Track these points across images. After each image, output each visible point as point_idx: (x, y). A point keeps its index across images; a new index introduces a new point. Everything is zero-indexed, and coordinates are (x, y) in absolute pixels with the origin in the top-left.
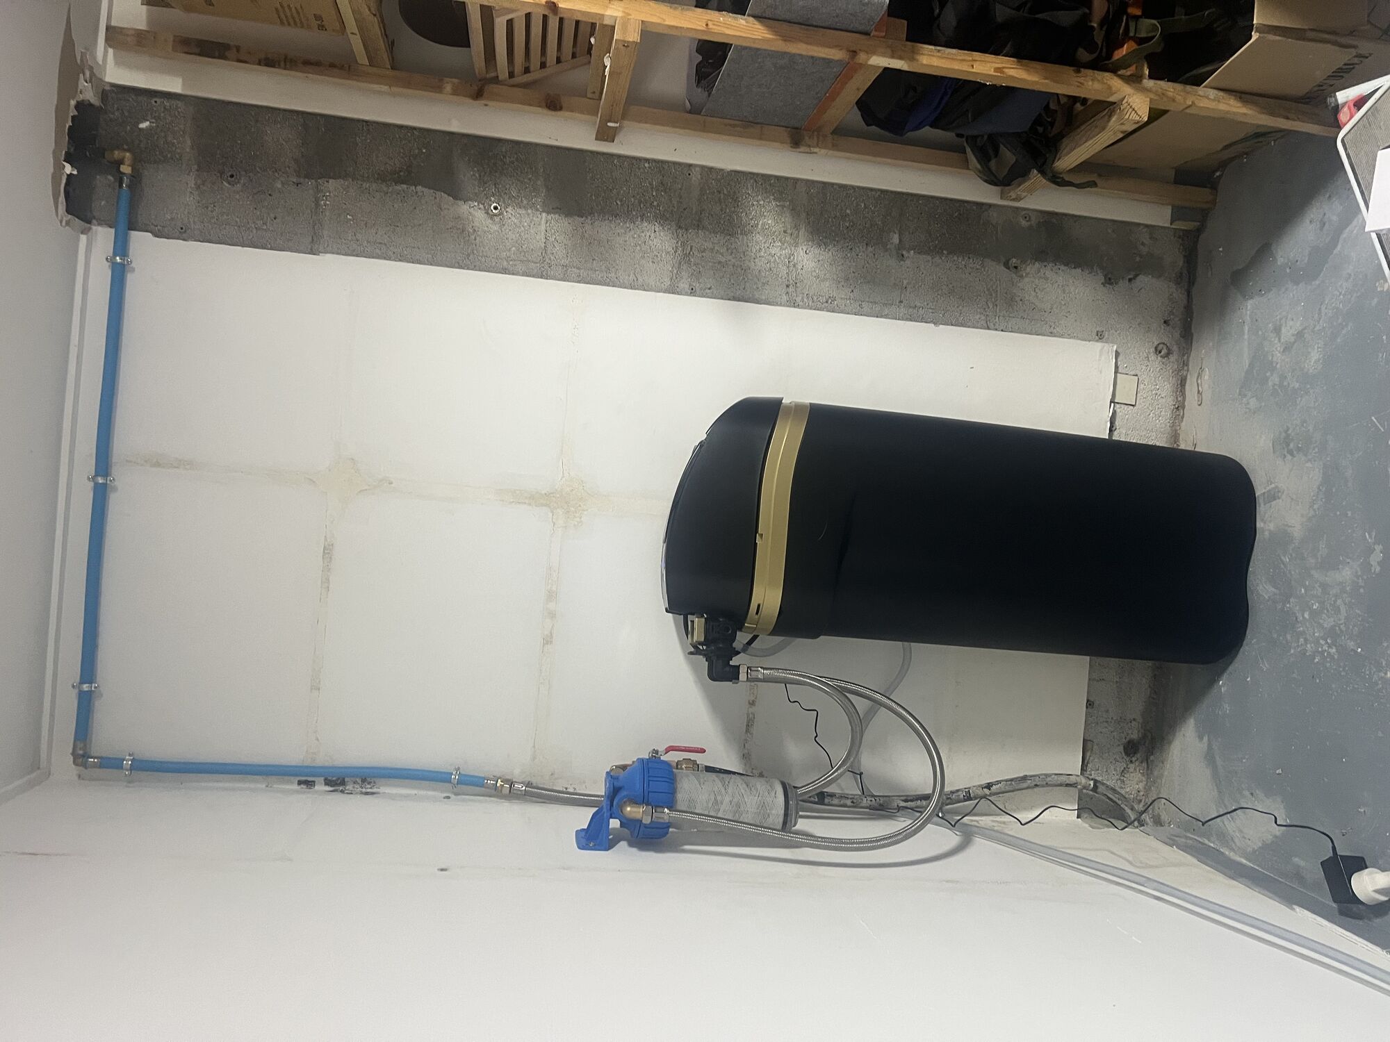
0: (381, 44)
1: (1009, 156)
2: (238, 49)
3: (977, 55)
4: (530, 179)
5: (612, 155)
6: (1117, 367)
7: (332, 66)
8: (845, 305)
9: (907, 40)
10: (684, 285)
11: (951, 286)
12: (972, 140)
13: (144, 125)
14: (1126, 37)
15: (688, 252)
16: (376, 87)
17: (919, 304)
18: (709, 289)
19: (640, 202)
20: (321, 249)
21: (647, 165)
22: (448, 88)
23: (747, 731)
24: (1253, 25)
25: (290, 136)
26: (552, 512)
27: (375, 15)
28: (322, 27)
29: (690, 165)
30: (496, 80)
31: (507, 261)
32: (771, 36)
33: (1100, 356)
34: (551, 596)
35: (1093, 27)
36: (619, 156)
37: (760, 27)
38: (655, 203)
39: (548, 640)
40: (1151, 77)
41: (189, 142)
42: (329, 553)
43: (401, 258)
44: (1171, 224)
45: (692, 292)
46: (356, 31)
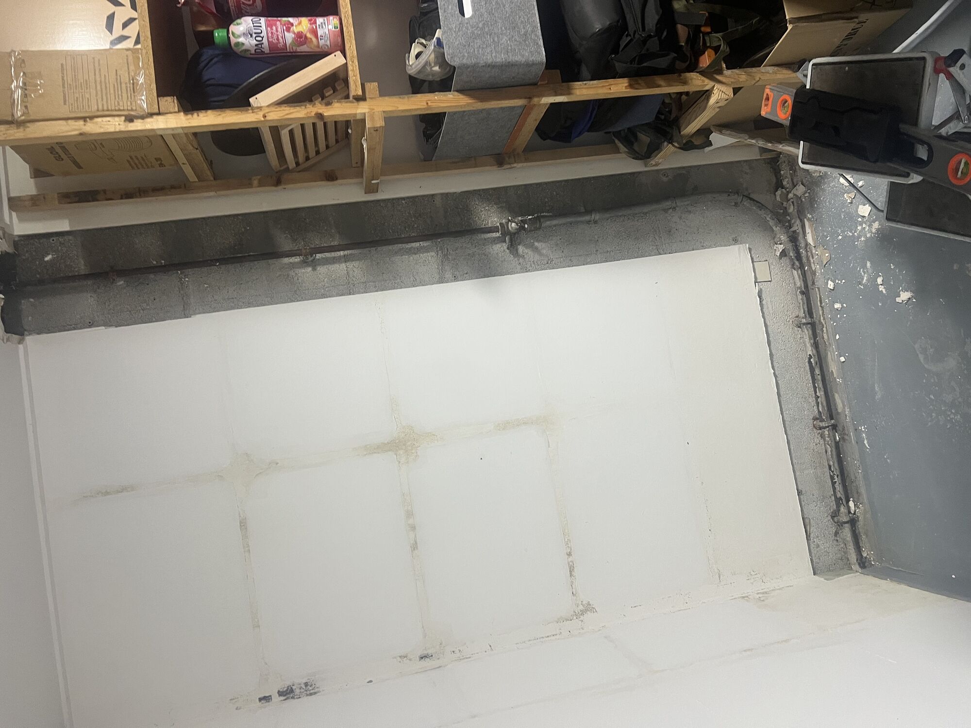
0: (205, 166)
1: (645, 138)
2: (105, 191)
3: (611, 81)
4: (326, 230)
5: (378, 201)
6: (752, 259)
7: (173, 187)
8: (560, 262)
9: (563, 82)
10: (448, 275)
11: (627, 232)
12: (617, 135)
13: (48, 258)
14: (705, 48)
15: (446, 253)
16: (206, 194)
17: (609, 250)
18: (467, 274)
19: (405, 228)
20: (191, 312)
21: (403, 202)
22: (255, 182)
23: (571, 575)
24: (787, 20)
25: (153, 240)
26: (396, 454)
27: (197, 149)
28: (161, 165)
29: (433, 195)
30: (287, 170)
31: (323, 289)
32: (470, 101)
33: (739, 254)
34: (410, 514)
35: (682, 45)
36: (384, 201)
37: (463, 97)
38: (416, 226)
39: (414, 547)
40: (728, 68)
41: (82, 262)
42: (243, 525)
43: (249, 305)
44: (761, 156)
45: (456, 279)
46: (185, 161)
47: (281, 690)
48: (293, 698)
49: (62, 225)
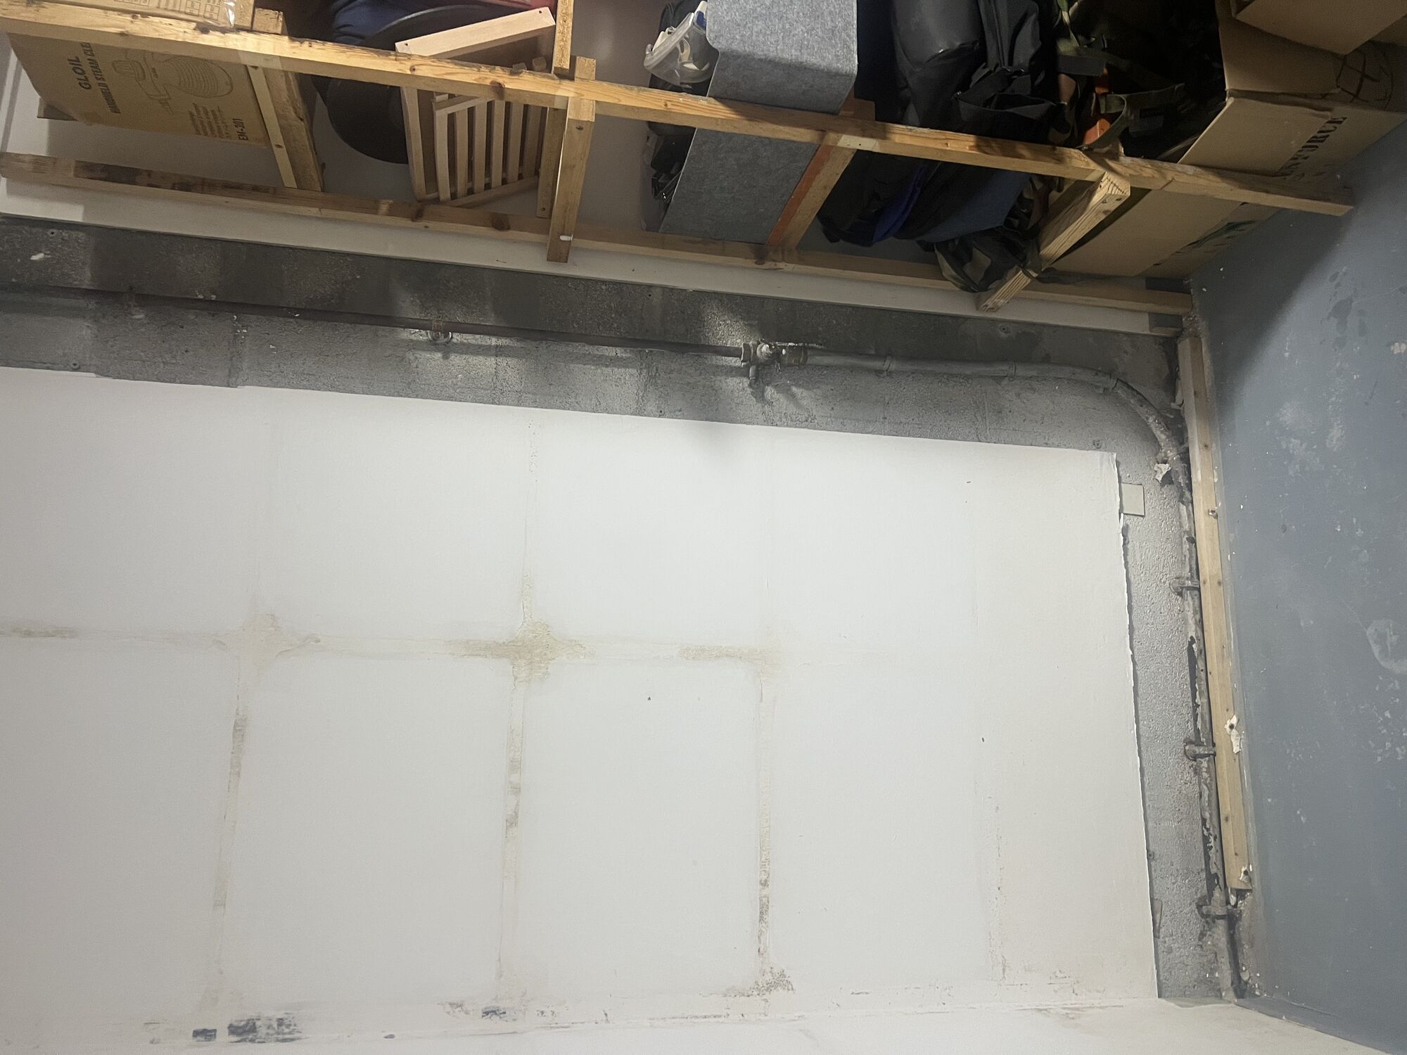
0: (310, 157)
1: (983, 259)
2: (149, 173)
3: (949, 134)
4: (476, 304)
5: (566, 278)
6: (1119, 477)
7: (255, 189)
8: (826, 423)
9: (877, 120)
10: (651, 407)
11: (935, 400)
12: (943, 246)
13: (37, 257)
14: (1098, 116)
15: (653, 374)
16: (303, 210)
17: (903, 420)
18: (680, 411)
19: (599, 324)
20: (239, 380)
21: (604, 287)
22: (384, 208)
23: (761, 919)
24: (1226, 92)
25: (206, 265)
26: (512, 664)
28: (242, 135)
29: (650, 286)
30: (437, 201)
31: (454, 389)
32: (734, 116)
33: (1101, 465)
34: (515, 766)
35: (1063, 104)
36: (574, 279)
37: (722, 107)
38: (615, 325)
39: (512, 822)
40: (1127, 154)
41: (88, 274)
42: (240, 730)
43: (333, 388)
44: (1150, 330)
45: (661, 414)
46: (282, 144)
47: (236, 1024)
48: (252, 1041)
49: (73, 213)
